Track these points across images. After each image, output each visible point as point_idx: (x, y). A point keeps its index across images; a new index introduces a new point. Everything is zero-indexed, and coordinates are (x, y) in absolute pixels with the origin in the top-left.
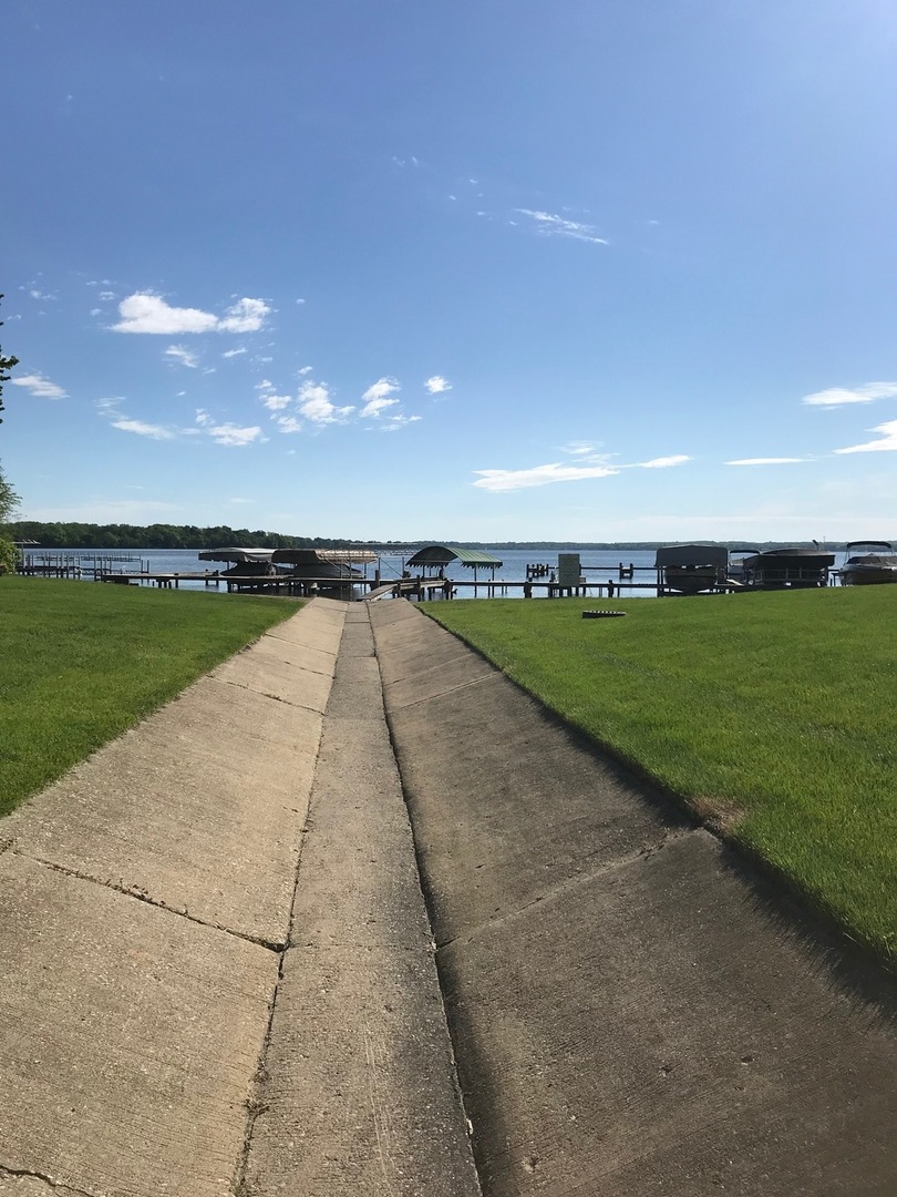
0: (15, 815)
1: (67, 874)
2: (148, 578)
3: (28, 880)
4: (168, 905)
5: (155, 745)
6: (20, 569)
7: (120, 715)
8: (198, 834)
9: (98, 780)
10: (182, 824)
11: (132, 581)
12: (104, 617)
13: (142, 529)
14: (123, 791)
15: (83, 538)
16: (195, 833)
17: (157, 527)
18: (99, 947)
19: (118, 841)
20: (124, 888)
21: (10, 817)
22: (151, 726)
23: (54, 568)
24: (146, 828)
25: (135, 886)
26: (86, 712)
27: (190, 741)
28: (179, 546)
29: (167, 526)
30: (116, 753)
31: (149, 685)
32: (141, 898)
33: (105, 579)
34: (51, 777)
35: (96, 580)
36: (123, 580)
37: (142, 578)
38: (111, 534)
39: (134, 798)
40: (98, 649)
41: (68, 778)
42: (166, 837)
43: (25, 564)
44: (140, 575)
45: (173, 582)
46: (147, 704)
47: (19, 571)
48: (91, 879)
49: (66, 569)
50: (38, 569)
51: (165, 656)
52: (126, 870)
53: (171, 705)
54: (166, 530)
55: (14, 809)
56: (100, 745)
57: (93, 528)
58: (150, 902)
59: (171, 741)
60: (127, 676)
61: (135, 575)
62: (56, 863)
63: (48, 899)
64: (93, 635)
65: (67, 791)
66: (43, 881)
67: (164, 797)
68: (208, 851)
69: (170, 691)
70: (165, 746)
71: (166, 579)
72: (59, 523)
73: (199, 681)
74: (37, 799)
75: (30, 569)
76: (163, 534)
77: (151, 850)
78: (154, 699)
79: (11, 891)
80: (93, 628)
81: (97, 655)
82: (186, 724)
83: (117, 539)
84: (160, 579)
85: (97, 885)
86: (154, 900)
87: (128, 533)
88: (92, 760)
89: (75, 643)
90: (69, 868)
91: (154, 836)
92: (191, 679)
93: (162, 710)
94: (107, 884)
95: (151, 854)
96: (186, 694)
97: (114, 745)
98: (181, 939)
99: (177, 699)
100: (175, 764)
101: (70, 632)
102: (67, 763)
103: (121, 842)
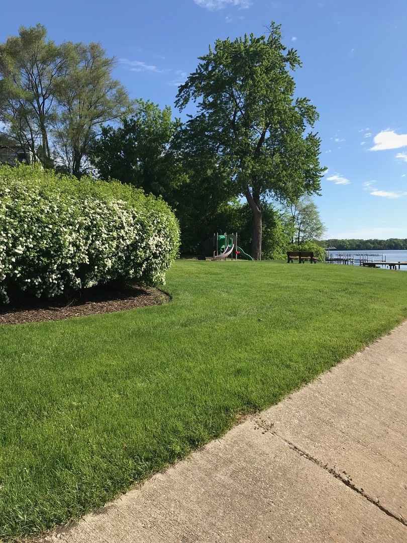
0: (280, 405)
1: (301, 455)
2: (385, 264)
3: (276, 456)
4: (366, 493)
5: (372, 364)
6: (327, 260)
7: (354, 343)
8: (393, 433)
9: (333, 385)
10: (383, 423)
11: (377, 265)
12: (357, 284)
13: (384, 241)
14: (348, 394)
15: (357, 246)
16: (392, 433)
17: (391, 240)
18: (310, 525)
19: (338, 433)
20: (337, 472)
21: (276, 406)
22: (371, 351)
23: (342, 260)
24: (358, 424)
25: (344, 472)
26: (335, 339)
27: (394, 362)
28: (402, 248)
29: (396, 239)
30: (348, 367)
31: (374, 325)
32: (347, 483)
33: (364, 264)
34: (305, 381)
35: (361, 265)
36: (372, 265)
37: (382, 264)
38: (370, 244)
39: (354, 400)
40: (351, 301)
41: (316, 382)
42: (371, 433)
43: (330, 258)
44: (382, 262)
45: (397, 266)
46: (370, 337)
47: (327, 261)
48: (315, 461)
49: (347, 260)
50: (335, 260)
51: (386, 307)
52: (340, 457)
53: (385, 338)
54: (395, 241)
55: (280, 400)
56: (339, 362)
57: (361, 242)
58: (353, 487)
59: (382, 361)
60: (363, 318)
61: (378, 262)
62: (296, 445)
63: (284, 475)
64: (350, 293)
65: (314, 391)
66: (286, 458)
67: (373, 401)
68: (399, 448)
69: (385, 330)
70: (378, 365)
71: (394, 265)
72: (346, 240)
73: (404, 324)
74: (295, 395)
75: (332, 260)
76: (394, 243)
77: (359, 442)
78: (374, 334)
79: (263, 463)
80: (350, 290)
81: (349, 305)
82: (393, 350)
83: (372, 246)
84: (391, 265)
85: (318, 467)
86: (356, 487)
87: (377, 243)
88: (333, 371)
89: (339, 297)
90: (303, 450)
91: (363, 431)
92: (398, 322)
93: (379, 341)
94: (325, 467)
95: (359, 446)
96: (395, 331)
97: (347, 362)
98: (371, 528)
99: (389, 334)
100: (383, 378)
101: (339, 291)
102: (317, 373)
103: (340, 433)
